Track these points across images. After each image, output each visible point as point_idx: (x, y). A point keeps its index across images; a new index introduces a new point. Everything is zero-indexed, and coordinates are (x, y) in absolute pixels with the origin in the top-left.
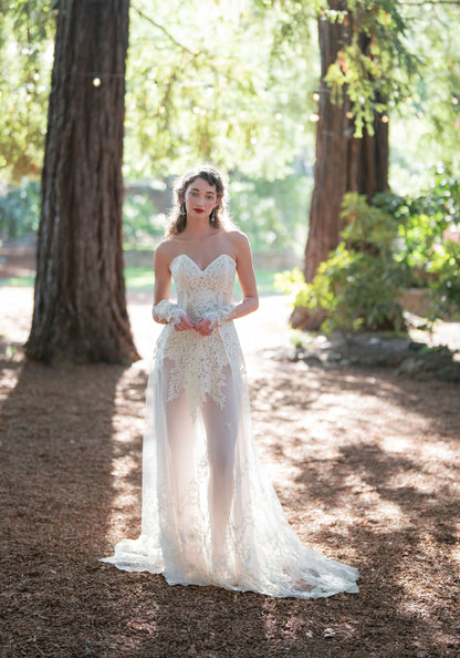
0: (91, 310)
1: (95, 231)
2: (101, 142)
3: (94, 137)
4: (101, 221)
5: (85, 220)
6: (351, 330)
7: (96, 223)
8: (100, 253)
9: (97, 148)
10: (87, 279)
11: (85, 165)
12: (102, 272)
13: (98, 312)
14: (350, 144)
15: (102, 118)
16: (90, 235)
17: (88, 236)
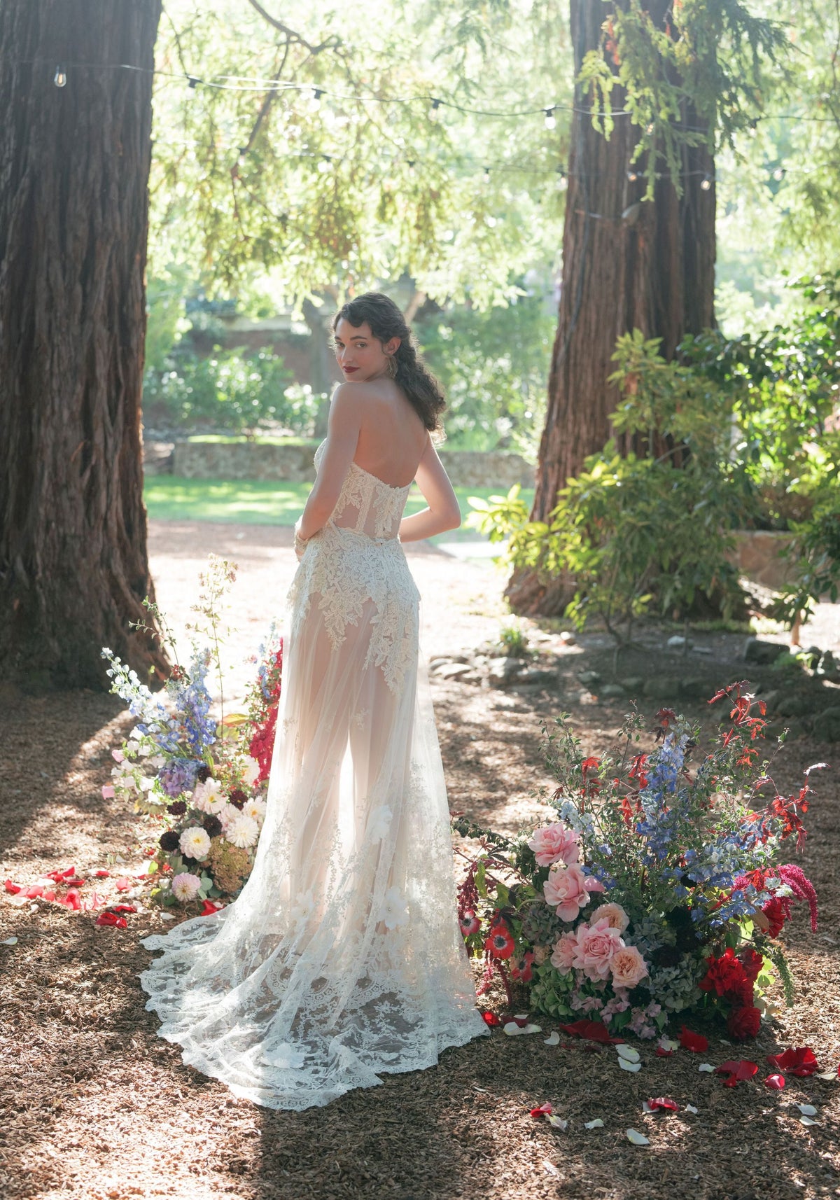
0: (65, 575)
1: (77, 407)
4: (91, 384)
5: (55, 384)
6: (628, 617)
7: (80, 389)
8: (86, 454)
9: (82, 230)
10: (57, 506)
11: (57, 265)
12: (90, 494)
13: (81, 579)
14: (633, 235)
15: (95, 166)
16: (66, 414)
17: (61, 417)
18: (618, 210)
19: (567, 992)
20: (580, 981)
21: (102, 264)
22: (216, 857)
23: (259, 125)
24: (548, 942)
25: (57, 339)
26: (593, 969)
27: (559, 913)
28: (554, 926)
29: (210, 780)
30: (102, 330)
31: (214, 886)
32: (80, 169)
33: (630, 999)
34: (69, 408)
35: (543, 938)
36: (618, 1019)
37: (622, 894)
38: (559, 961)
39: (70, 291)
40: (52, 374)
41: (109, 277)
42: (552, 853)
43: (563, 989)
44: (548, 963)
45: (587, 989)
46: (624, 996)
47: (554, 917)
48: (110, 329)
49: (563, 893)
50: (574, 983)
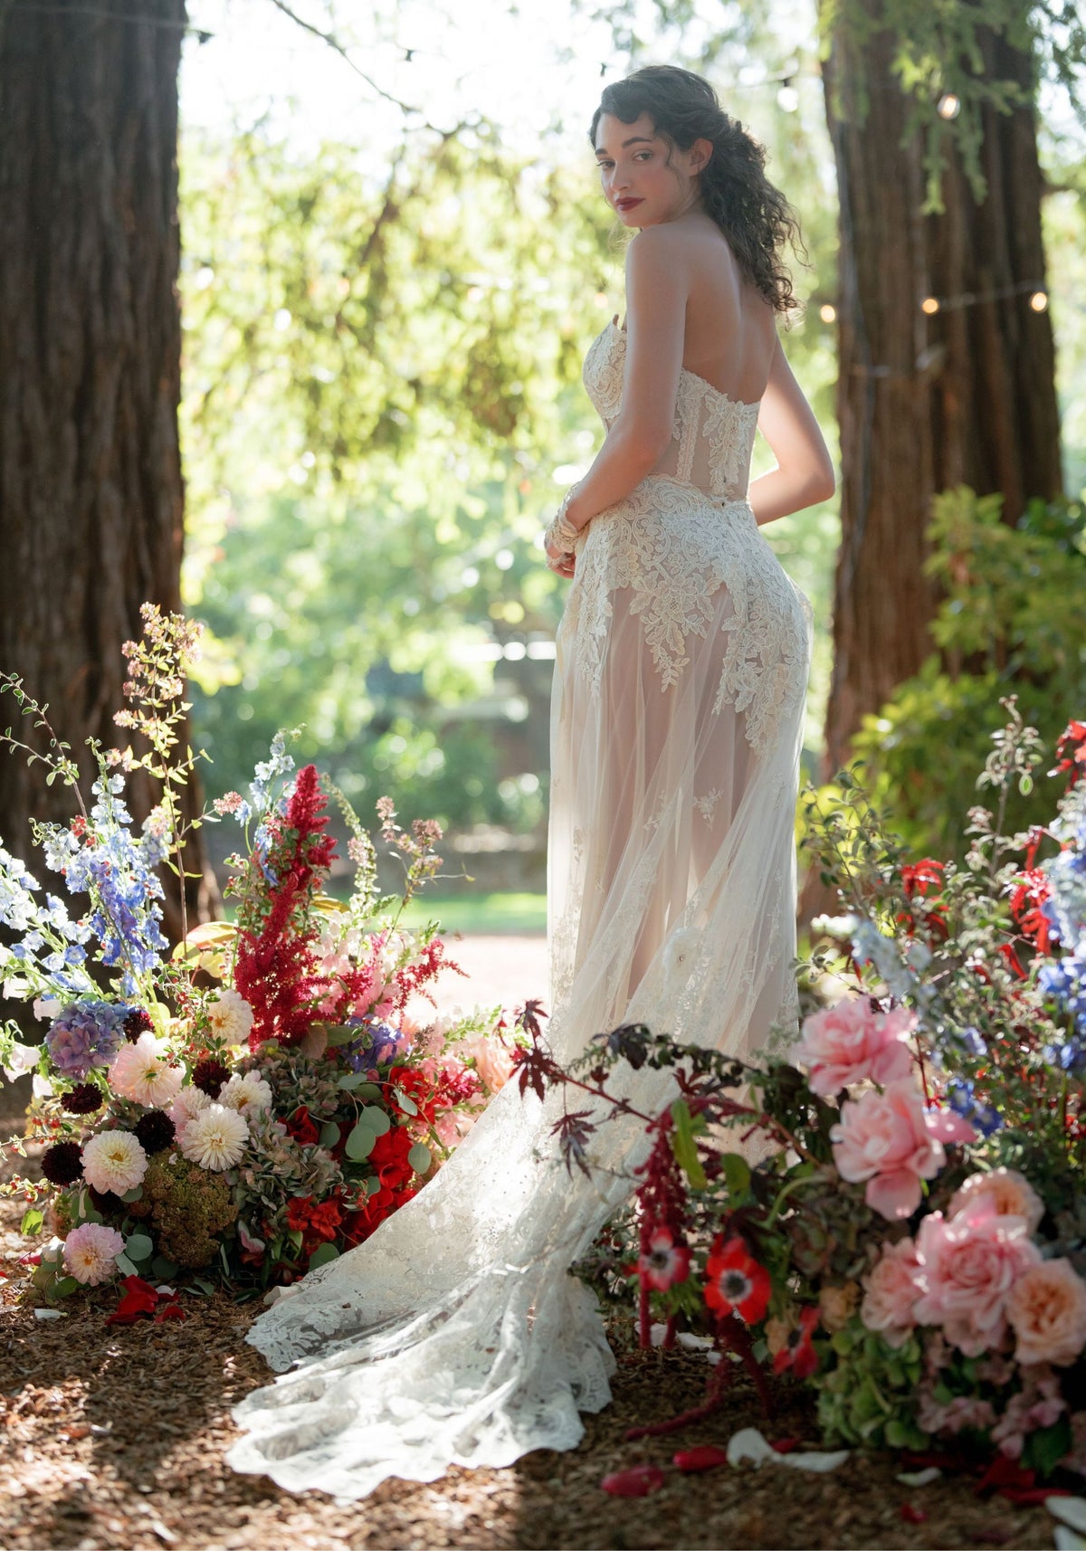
1: (74, 613)
2: (86, 326)
3: (64, 304)
4: (95, 577)
5: (38, 578)
7: (78, 584)
8: (92, 685)
9: (72, 340)
11: (33, 394)
14: (937, 392)
15: (89, 242)
16: (57, 625)
17: (48, 630)
18: (913, 355)
19: (905, 1389)
20: (937, 1358)
21: (106, 393)
22: (158, 1191)
23: (372, 248)
24: (851, 1273)
25: (39, 507)
26: (965, 1325)
27: (874, 1198)
28: (862, 1232)
29: (146, 1036)
30: (110, 494)
31: (156, 1252)
32: (66, 250)
33: (1063, 1393)
34: (62, 612)
35: (840, 1266)
36: (1040, 1445)
37: (1020, 1149)
38: (882, 1314)
39: (55, 435)
40: (32, 564)
41: (119, 413)
42: (848, 1063)
43: (896, 1380)
44: (856, 1322)
45: (955, 1378)
46: (1048, 1387)
47: (863, 1208)
48: (125, 491)
49: (877, 1150)
50: (923, 1363)
